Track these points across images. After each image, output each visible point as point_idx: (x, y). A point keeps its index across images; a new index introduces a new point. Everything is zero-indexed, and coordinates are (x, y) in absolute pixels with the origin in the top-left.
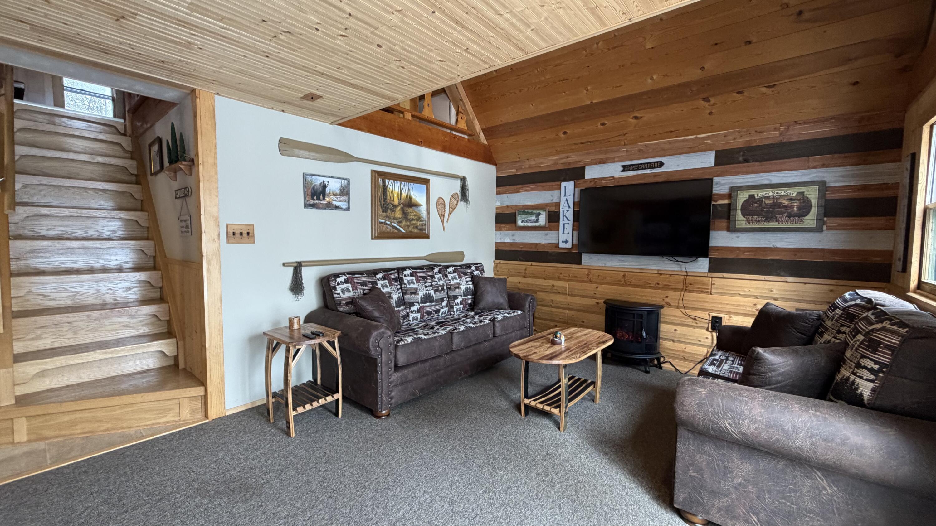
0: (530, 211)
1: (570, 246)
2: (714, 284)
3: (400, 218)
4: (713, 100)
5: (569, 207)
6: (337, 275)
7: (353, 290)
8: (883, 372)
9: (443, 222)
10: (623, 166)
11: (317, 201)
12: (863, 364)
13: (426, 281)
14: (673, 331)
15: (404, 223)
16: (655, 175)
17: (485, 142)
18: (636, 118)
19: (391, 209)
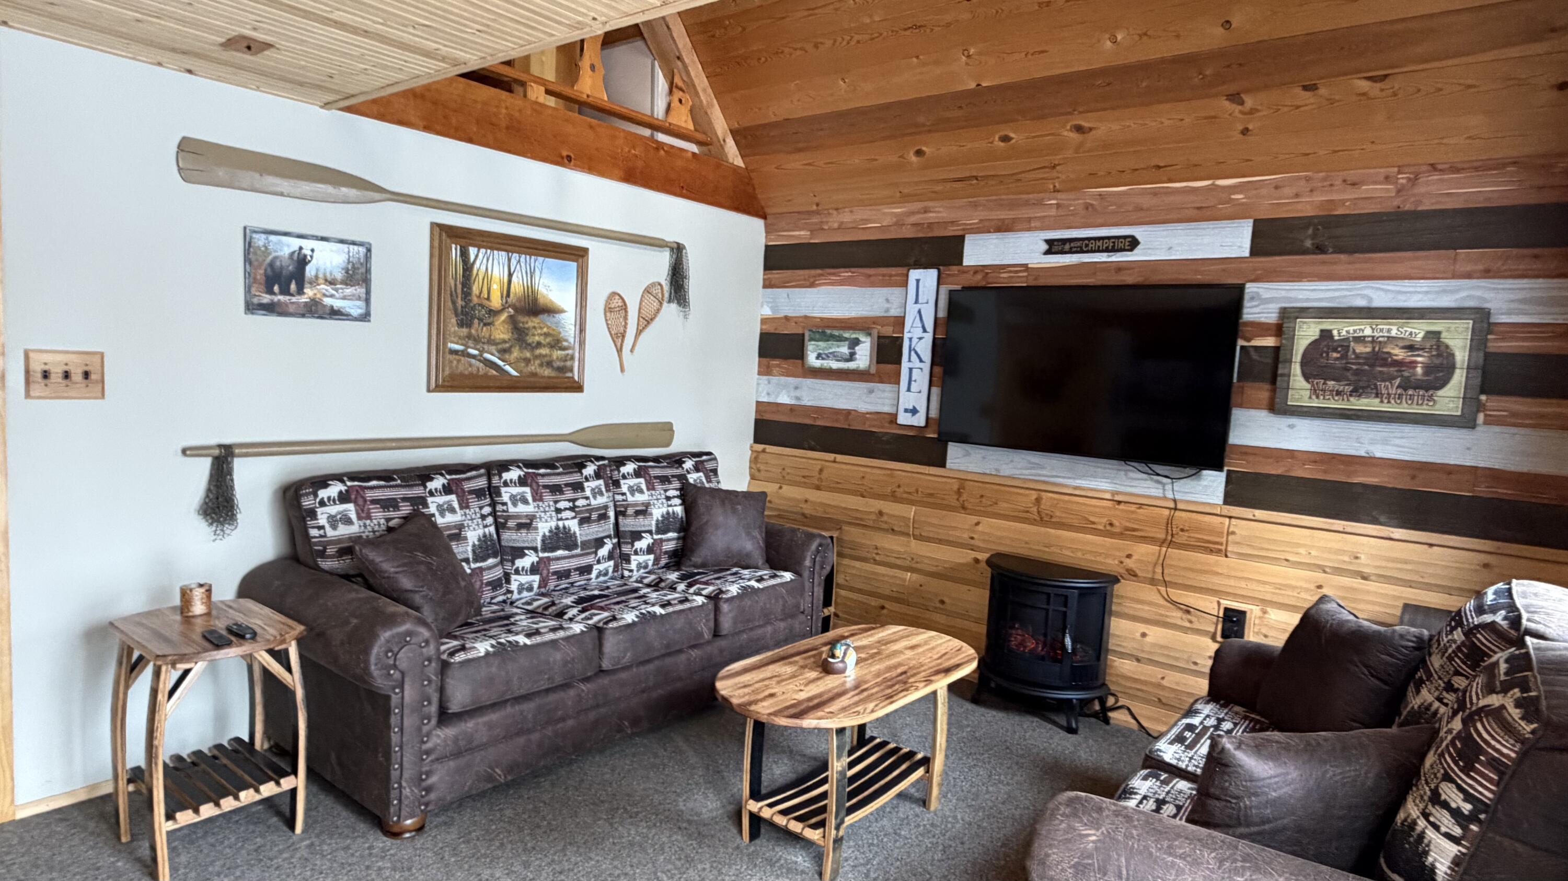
0: (836, 333)
1: (922, 423)
2: (1233, 533)
3: (504, 342)
4: (1249, 102)
5: (925, 331)
6: (322, 482)
7: (359, 518)
8: (1480, 822)
9: (619, 351)
10: (1048, 242)
11: (281, 298)
12: (1443, 797)
13: (558, 497)
14: (1138, 635)
15: (516, 353)
16: (1120, 268)
17: (739, 162)
18: (1079, 129)
19: (480, 320)
